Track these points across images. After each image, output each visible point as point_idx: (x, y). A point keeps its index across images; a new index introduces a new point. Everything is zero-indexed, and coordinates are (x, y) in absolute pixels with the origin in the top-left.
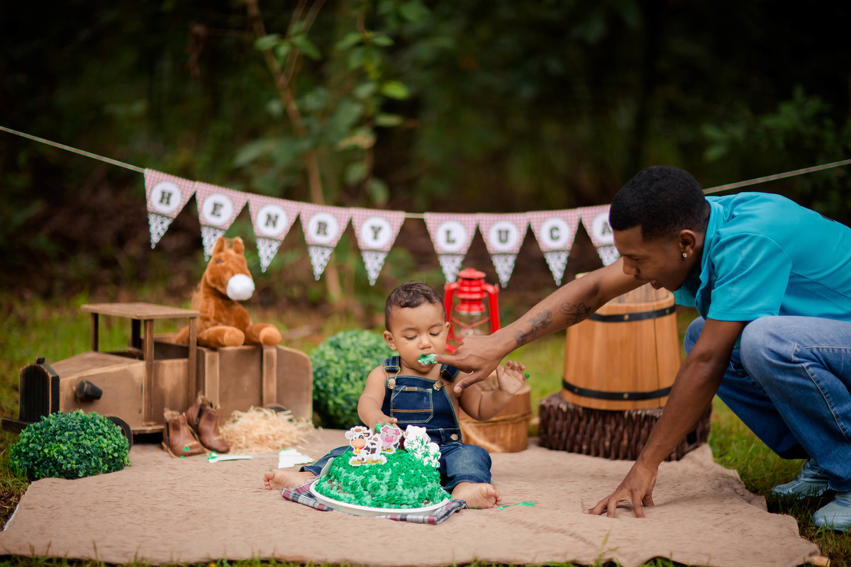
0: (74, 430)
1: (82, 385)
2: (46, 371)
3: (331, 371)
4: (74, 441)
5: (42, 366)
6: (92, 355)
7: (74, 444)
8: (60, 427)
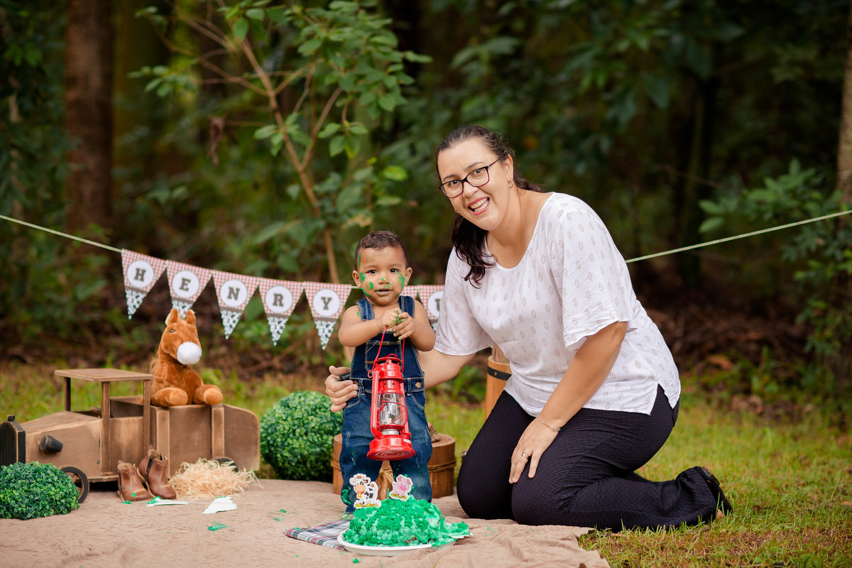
0: (26, 478)
1: (44, 439)
2: (14, 427)
3: (280, 428)
4: (26, 488)
5: (11, 423)
6: (65, 413)
7: (25, 491)
8: (15, 475)
